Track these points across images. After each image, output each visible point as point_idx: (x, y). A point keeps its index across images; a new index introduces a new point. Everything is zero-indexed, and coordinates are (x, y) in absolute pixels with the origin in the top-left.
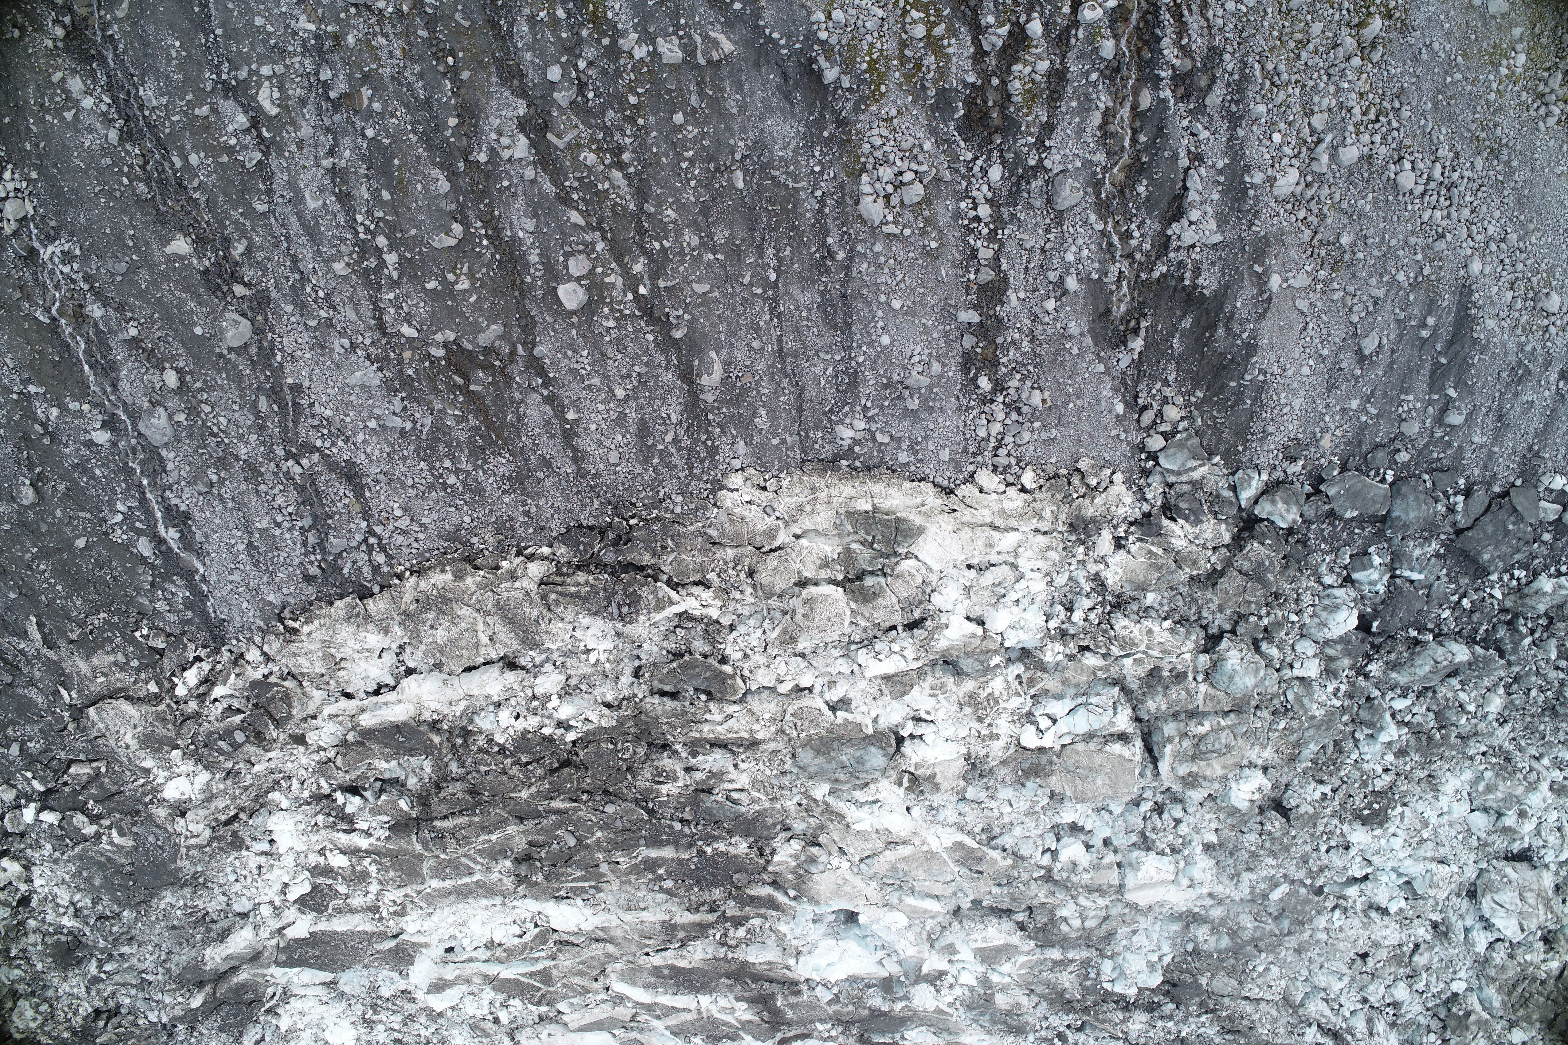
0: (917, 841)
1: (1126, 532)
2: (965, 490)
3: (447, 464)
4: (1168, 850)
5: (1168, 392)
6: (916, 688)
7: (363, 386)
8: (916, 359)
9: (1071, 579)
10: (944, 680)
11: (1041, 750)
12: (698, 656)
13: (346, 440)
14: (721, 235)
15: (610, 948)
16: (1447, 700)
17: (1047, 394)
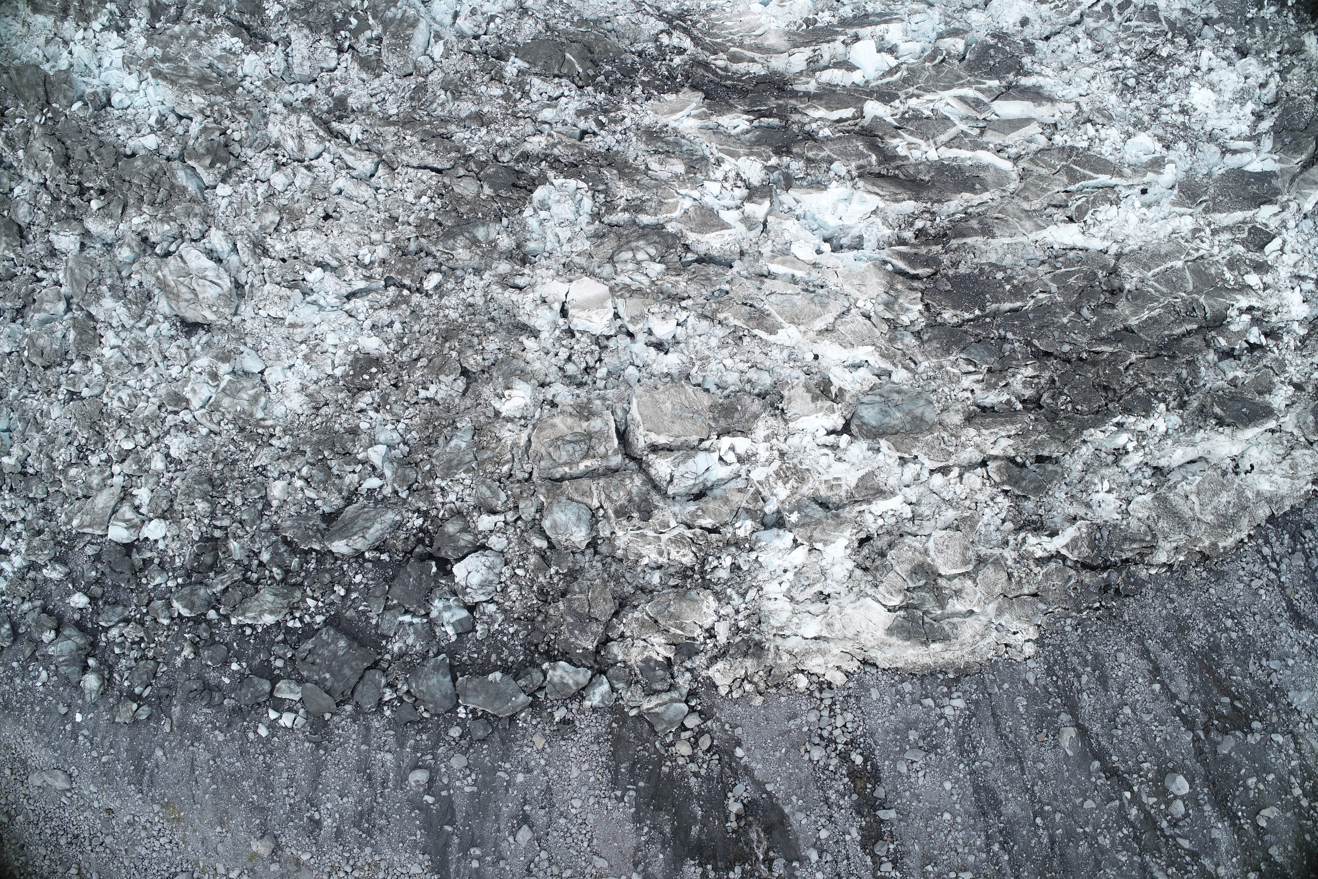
0: (812, 335)
1: (706, 643)
2: (853, 666)
3: (1234, 635)
4: (578, 335)
5: (693, 767)
6: (853, 485)
7: (1300, 690)
8: (921, 774)
9: (743, 595)
10: (830, 494)
11: (727, 432)
12: (1032, 498)
13: (1305, 645)
14: (1084, 846)
15: (1026, 206)
16: (325, 489)
17: (806, 757)
